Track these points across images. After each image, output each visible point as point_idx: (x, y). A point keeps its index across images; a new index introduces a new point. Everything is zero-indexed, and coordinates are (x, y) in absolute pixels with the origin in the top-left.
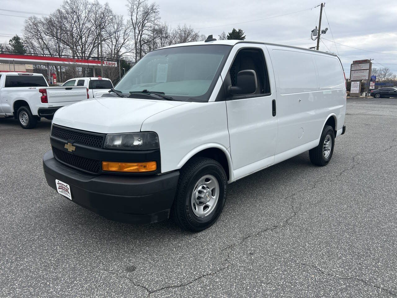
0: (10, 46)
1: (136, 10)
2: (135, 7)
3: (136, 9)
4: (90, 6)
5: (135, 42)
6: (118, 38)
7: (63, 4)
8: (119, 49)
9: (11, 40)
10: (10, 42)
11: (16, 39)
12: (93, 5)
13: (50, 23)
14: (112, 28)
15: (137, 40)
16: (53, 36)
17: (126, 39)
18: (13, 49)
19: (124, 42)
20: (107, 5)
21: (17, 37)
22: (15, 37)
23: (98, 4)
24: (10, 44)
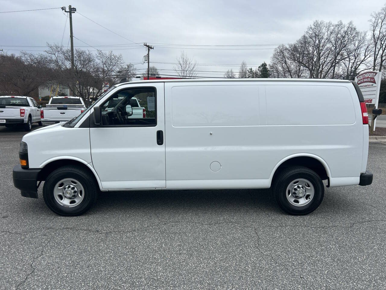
0: (259, 72)
1: (380, 25)
2: (380, 21)
3: (380, 23)
4: (332, 28)
5: (374, 58)
6: (357, 56)
7: (307, 30)
8: (357, 67)
9: (259, 67)
10: (258, 68)
11: (264, 65)
12: (336, 26)
13: (295, 49)
14: (353, 45)
15: (377, 56)
16: (295, 60)
17: (367, 56)
18: (261, 73)
19: (364, 59)
20: (351, 23)
21: (265, 63)
22: (263, 64)
23: (341, 24)
24: (258, 70)
